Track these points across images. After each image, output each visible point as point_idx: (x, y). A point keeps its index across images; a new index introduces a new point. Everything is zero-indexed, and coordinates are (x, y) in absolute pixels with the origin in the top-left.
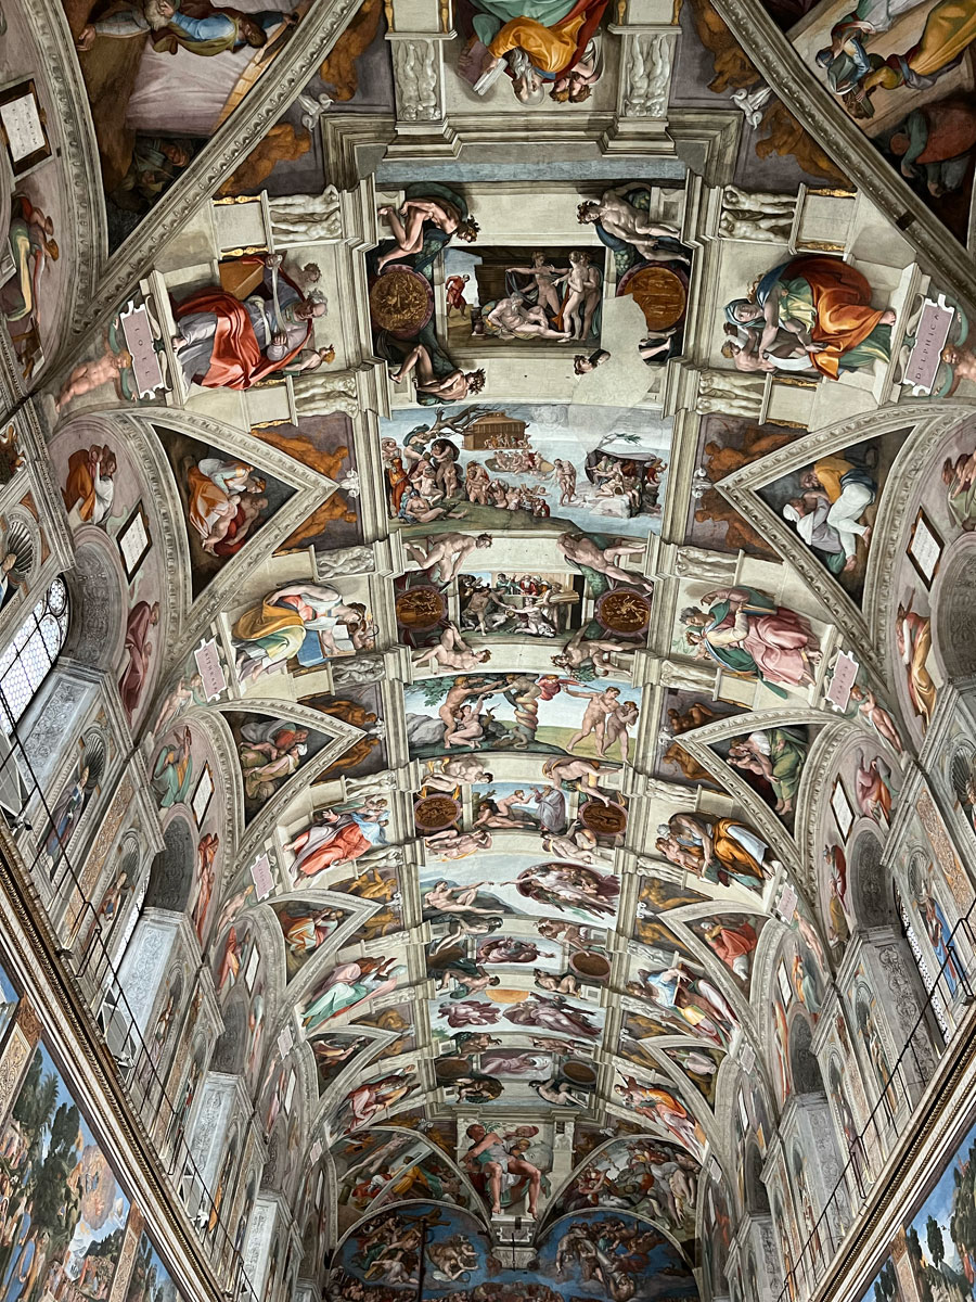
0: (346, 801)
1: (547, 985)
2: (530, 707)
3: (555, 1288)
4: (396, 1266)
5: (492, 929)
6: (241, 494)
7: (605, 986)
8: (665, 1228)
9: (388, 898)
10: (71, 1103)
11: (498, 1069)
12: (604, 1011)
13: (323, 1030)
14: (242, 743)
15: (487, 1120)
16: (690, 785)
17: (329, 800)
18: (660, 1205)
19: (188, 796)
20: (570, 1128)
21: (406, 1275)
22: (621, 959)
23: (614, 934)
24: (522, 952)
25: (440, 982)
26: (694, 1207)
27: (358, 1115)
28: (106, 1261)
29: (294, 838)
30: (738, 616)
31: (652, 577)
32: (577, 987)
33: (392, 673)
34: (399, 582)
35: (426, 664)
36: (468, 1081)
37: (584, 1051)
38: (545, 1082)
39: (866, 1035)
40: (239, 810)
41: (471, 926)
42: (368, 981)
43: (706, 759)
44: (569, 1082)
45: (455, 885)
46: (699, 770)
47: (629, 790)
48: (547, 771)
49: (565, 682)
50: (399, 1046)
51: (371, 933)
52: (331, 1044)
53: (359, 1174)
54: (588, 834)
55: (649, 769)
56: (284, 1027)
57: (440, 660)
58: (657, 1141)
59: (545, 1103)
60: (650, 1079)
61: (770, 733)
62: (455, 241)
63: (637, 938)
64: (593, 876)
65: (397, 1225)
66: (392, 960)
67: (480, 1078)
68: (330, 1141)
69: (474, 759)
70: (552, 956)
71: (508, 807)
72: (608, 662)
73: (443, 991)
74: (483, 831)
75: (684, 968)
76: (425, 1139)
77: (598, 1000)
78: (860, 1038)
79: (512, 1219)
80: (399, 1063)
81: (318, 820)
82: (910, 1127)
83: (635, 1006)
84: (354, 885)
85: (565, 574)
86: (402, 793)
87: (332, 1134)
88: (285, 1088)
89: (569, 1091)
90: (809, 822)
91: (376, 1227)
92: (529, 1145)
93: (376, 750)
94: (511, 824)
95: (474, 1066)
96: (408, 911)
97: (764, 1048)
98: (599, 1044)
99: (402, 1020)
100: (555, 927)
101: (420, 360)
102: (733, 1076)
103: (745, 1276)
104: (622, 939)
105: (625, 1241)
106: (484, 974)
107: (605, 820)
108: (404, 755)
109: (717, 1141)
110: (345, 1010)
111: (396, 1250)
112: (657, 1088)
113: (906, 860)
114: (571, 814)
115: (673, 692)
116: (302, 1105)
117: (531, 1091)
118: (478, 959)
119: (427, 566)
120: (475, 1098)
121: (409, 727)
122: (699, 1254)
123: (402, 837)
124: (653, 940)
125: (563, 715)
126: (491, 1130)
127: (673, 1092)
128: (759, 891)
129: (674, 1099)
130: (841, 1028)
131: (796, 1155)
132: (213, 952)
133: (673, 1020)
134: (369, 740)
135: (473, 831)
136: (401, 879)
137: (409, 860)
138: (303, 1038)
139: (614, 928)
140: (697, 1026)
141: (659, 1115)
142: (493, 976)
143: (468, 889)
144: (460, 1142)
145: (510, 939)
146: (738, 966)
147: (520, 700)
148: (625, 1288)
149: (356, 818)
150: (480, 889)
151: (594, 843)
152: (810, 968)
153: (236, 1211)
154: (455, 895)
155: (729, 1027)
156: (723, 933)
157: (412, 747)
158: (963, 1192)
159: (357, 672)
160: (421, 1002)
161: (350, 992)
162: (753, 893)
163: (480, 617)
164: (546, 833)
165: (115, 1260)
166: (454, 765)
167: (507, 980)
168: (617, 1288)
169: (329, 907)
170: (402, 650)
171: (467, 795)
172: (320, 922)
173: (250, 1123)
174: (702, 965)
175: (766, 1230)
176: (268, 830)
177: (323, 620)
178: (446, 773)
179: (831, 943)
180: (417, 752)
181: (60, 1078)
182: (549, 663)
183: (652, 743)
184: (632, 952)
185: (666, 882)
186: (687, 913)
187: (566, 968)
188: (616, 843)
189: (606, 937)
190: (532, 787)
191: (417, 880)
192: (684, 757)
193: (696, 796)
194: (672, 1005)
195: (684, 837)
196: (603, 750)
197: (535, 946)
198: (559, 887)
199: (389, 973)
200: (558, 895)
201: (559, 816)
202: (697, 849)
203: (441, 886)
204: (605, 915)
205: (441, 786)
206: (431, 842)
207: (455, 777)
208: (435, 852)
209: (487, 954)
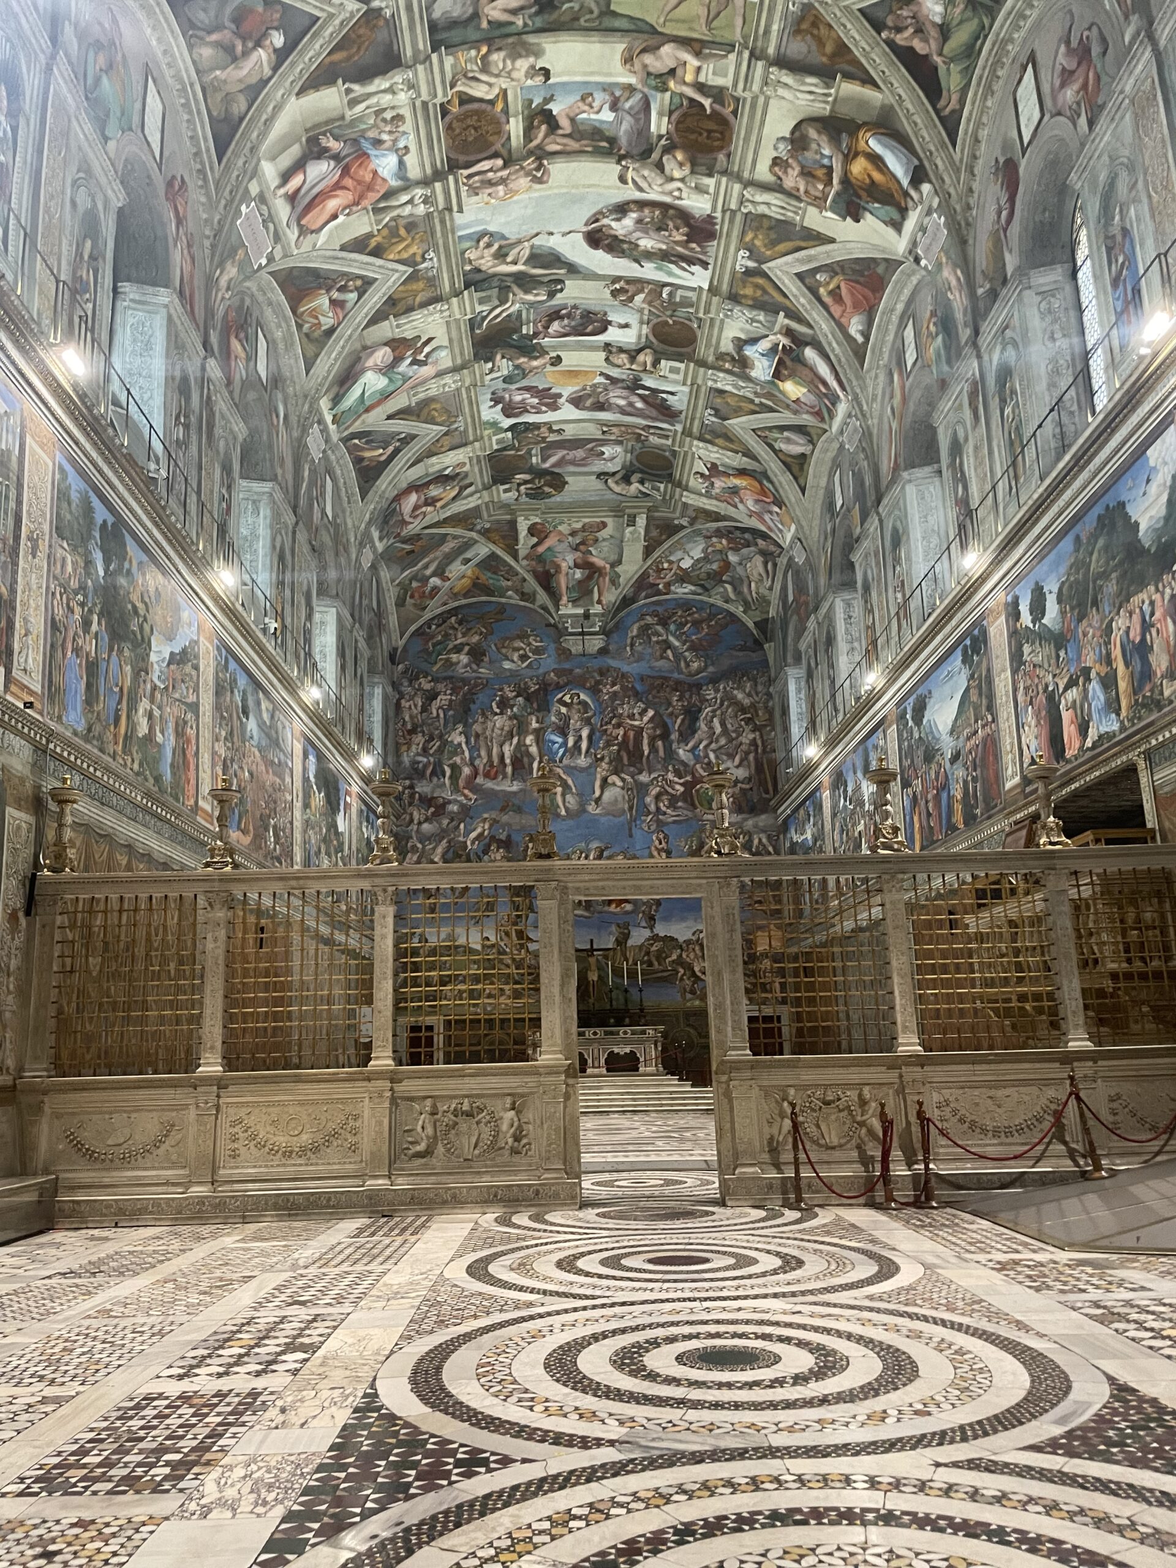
0: (348, 118)
1: (619, 362)
3: (625, 668)
4: (464, 659)
5: (551, 295)
7: (690, 360)
8: (738, 610)
9: (418, 259)
10: (111, 520)
11: (561, 462)
12: (686, 389)
13: (357, 427)
14: (190, 30)
15: (549, 517)
16: (826, 74)
17: (322, 118)
18: (735, 589)
19: (136, 119)
20: (642, 521)
21: (474, 666)
22: (712, 325)
23: (705, 293)
24: (590, 323)
25: (490, 365)
26: (771, 589)
27: (407, 518)
28: (188, 669)
29: (286, 177)
32: (656, 363)
36: (527, 477)
37: (661, 436)
38: (614, 474)
39: (1003, 402)
40: (205, 139)
41: (526, 292)
42: (403, 367)
43: (854, 33)
44: (642, 472)
45: (504, 237)
46: (842, 49)
47: (741, 85)
48: (628, 60)
50: (447, 442)
51: (401, 307)
52: (367, 443)
53: (414, 577)
54: (680, 156)
55: (771, 51)
56: (312, 426)
58: (737, 528)
59: (614, 496)
60: (735, 464)
63: (734, 298)
64: (684, 216)
65: (460, 623)
66: (430, 340)
67: (540, 473)
68: (380, 546)
69: (524, 44)
70: (627, 326)
71: (573, 120)
73: (494, 375)
74: (539, 159)
75: (789, 332)
76: (483, 540)
77: (680, 377)
78: (994, 404)
79: (581, 611)
80: (449, 461)
81: (314, 150)
82: (1036, 496)
83: (724, 382)
84: (373, 243)
86: (425, 104)
87: (381, 539)
88: (323, 494)
89: (642, 482)
90: (979, 124)
91: (438, 626)
92: (596, 540)
93: (382, 35)
94: (574, 145)
95: (534, 460)
96: (445, 276)
97: (873, 422)
98: (679, 428)
99: (447, 411)
100: (632, 289)
102: (831, 455)
103: (821, 648)
104: (715, 300)
105: (696, 624)
106: (543, 352)
107: (705, 133)
108: (423, 43)
109: (804, 523)
110: (379, 403)
111: (463, 645)
112: (742, 472)
113: (1103, 177)
114: (659, 126)
116: (344, 512)
117: (599, 485)
118: (536, 335)
120: (536, 494)
122: (772, 631)
123: (429, 171)
124: (754, 299)
126: (555, 527)
127: (759, 476)
128: (898, 226)
129: (761, 484)
130: (973, 395)
131: (895, 530)
132: (214, 339)
133: (769, 395)
134: (371, 19)
135: (525, 159)
136: (433, 233)
137: (442, 205)
138: (335, 437)
139: (706, 286)
140: (797, 401)
141: (742, 501)
142: (554, 354)
143: (519, 242)
144: (521, 540)
145: (575, 307)
146: (855, 328)
148: (696, 665)
149: (366, 145)
150: (536, 241)
151: (687, 170)
152: (946, 325)
153: (299, 618)
154: (504, 250)
155: (835, 400)
156: (843, 285)
157: (433, 27)
158: (1081, 556)
160: (468, 389)
161: (381, 382)
162: (890, 232)
164: (624, 157)
165: (196, 668)
166: (495, 57)
167: (570, 359)
168: (688, 665)
169: (344, 274)
171: (516, 103)
172: (335, 295)
173: (294, 532)
174: (810, 327)
175: (848, 604)
176: (250, 167)
178: (485, 69)
179: (980, 291)
180: (441, 36)
181: (91, 493)
184: (726, 316)
185: (778, 220)
186: (801, 261)
187: (643, 340)
188: (718, 167)
189: (694, 299)
190: (606, 88)
191: (453, 233)
192: (823, 31)
193: (832, 91)
194: (769, 378)
195: (809, 155)
196: (709, 23)
197: (605, 314)
198: (638, 234)
199: (427, 356)
200: (637, 246)
201: (642, 131)
202: (824, 171)
203: (486, 239)
204: (696, 269)
205: (479, 91)
206: (469, 177)
207: (497, 76)
208: (474, 191)
209: (547, 327)
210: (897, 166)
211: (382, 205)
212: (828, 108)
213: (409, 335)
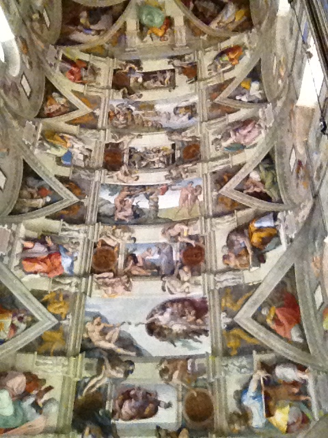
0: (59, 235)
2: (155, 200)
5: (127, 373)
6: (62, 105)
9: (63, 317)
14: (25, 185)
16: (231, 213)
17: (51, 230)
23: (210, 356)
24: (148, 404)
29: (27, 239)
30: (232, 133)
31: (200, 135)
33: (97, 178)
34: (107, 145)
35: (112, 177)
41: (113, 367)
45: (106, 321)
46: (233, 202)
48: (164, 233)
49: (171, 185)
51: (43, 348)
54: (186, 269)
57: (117, 177)
61: (257, 168)
62: (137, 71)
63: (227, 354)
64: (192, 303)
66: (50, 388)
70: (169, 404)
71: (143, 259)
72: (186, 172)
74: (128, 277)
75: (264, 366)
81: (41, 240)
84: (46, 297)
85: (168, 144)
86: (89, 241)
93: (81, 211)
94: (144, 272)
96: (73, 334)
101: (124, 91)
104: (217, 360)
107: (194, 256)
108: (95, 218)
114: (176, 257)
115: (214, 173)
119: (118, 142)
121: (100, 203)
123: (82, 272)
125: (169, 202)
128: (279, 243)
134: (80, 204)
137: (82, 291)
139: (210, 352)
143: (114, 327)
145: (139, 389)
146: (295, 335)
147: (151, 197)
149: (62, 250)
150: (123, 328)
151: (190, 274)
154: (105, 330)
156: (277, 312)
157: (99, 214)
159: (83, 174)
163: (136, 162)
164: (163, 276)
166: (118, 230)
169: (26, 310)
170: (103, 171)
171: (122, 249)
177: (74, 150)
178: (114, 234)
180: (102, 218)
182: (163, 178)
183: (210, 199)
184: (226, 372)
185: (234, 287)
186: (251, 307)
187: (180, 419)
188: (202, 269)
189: (206, 365)
190: (157, 245)
191: (84, 308)
192: (225, 200)
193: (235, 217)
194: (264, 421)
195: (235, 248)
196: (189, 212)
197: (157, 395)
198: (173, 322)
199: (45, 404)
200: (171, 330)
201: (170, 262)
202: (244, 250)
203: (98, 319)
204: (203, 338)
205: (109, 242)
206: (98, 278)
207: (117, 238)
208: (99, 287)
209: (121, 407)
210: (267, 223)
211: (57, 280)
212: (236, 224)
213: (40, 375)
